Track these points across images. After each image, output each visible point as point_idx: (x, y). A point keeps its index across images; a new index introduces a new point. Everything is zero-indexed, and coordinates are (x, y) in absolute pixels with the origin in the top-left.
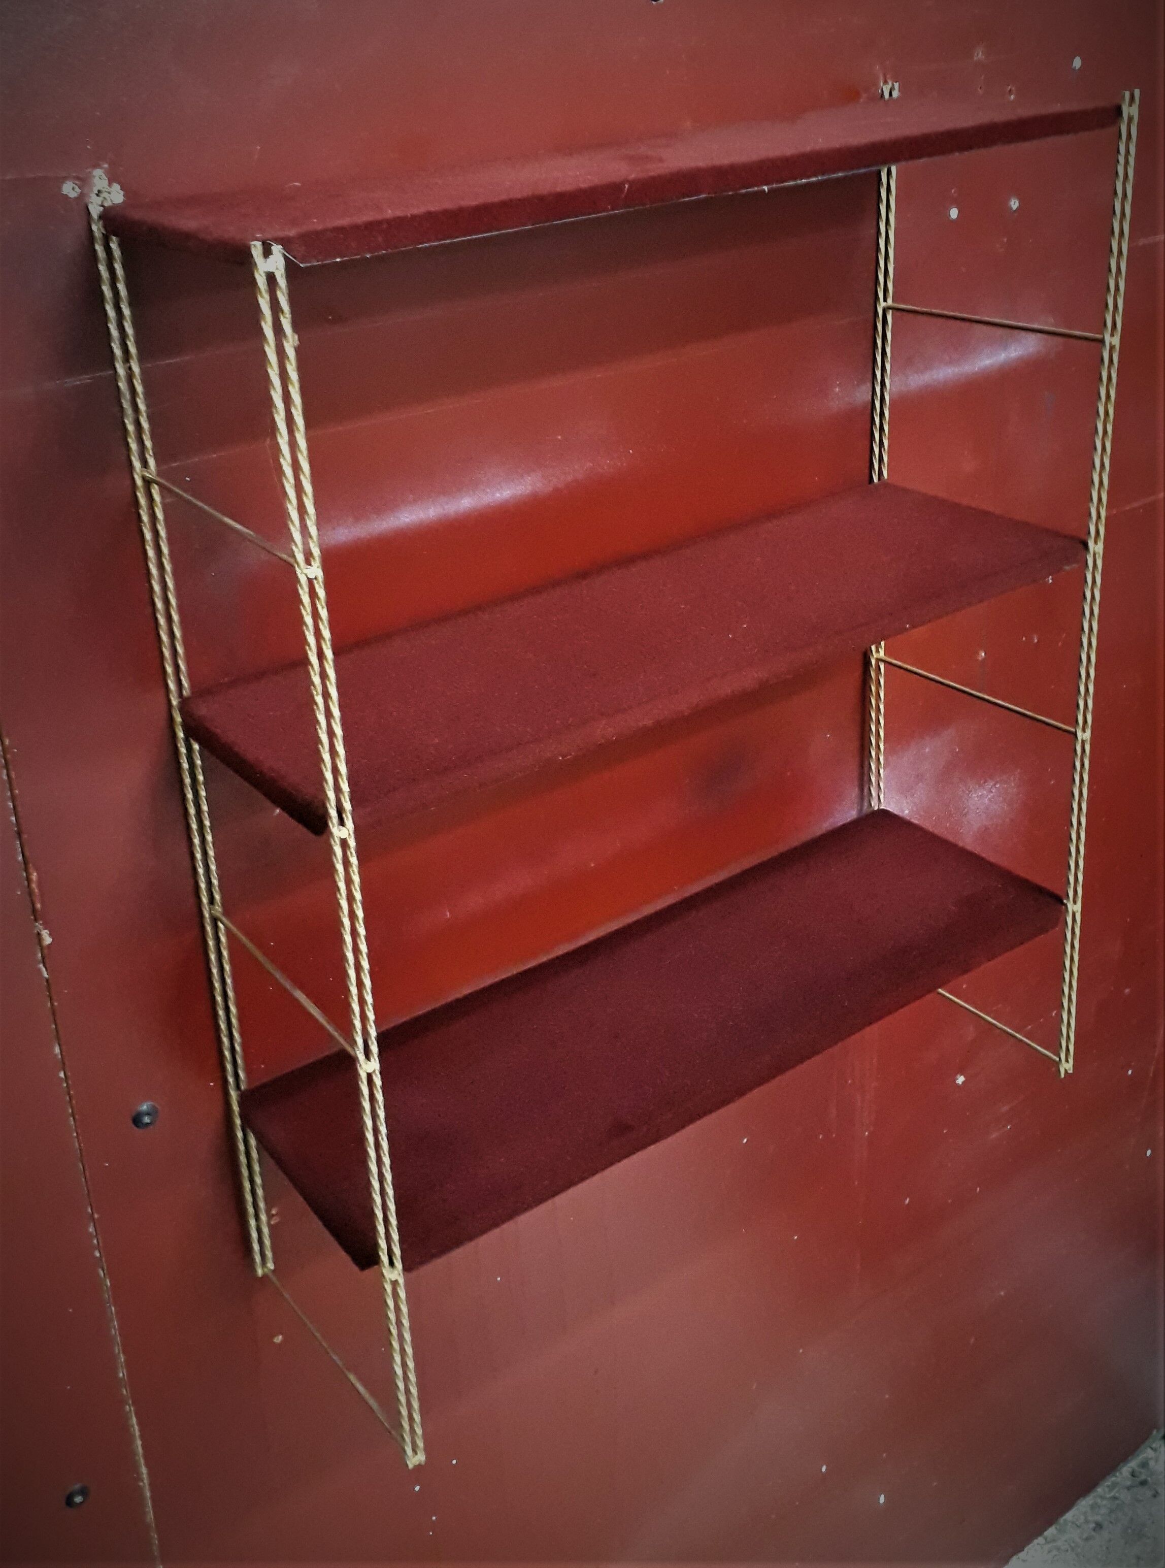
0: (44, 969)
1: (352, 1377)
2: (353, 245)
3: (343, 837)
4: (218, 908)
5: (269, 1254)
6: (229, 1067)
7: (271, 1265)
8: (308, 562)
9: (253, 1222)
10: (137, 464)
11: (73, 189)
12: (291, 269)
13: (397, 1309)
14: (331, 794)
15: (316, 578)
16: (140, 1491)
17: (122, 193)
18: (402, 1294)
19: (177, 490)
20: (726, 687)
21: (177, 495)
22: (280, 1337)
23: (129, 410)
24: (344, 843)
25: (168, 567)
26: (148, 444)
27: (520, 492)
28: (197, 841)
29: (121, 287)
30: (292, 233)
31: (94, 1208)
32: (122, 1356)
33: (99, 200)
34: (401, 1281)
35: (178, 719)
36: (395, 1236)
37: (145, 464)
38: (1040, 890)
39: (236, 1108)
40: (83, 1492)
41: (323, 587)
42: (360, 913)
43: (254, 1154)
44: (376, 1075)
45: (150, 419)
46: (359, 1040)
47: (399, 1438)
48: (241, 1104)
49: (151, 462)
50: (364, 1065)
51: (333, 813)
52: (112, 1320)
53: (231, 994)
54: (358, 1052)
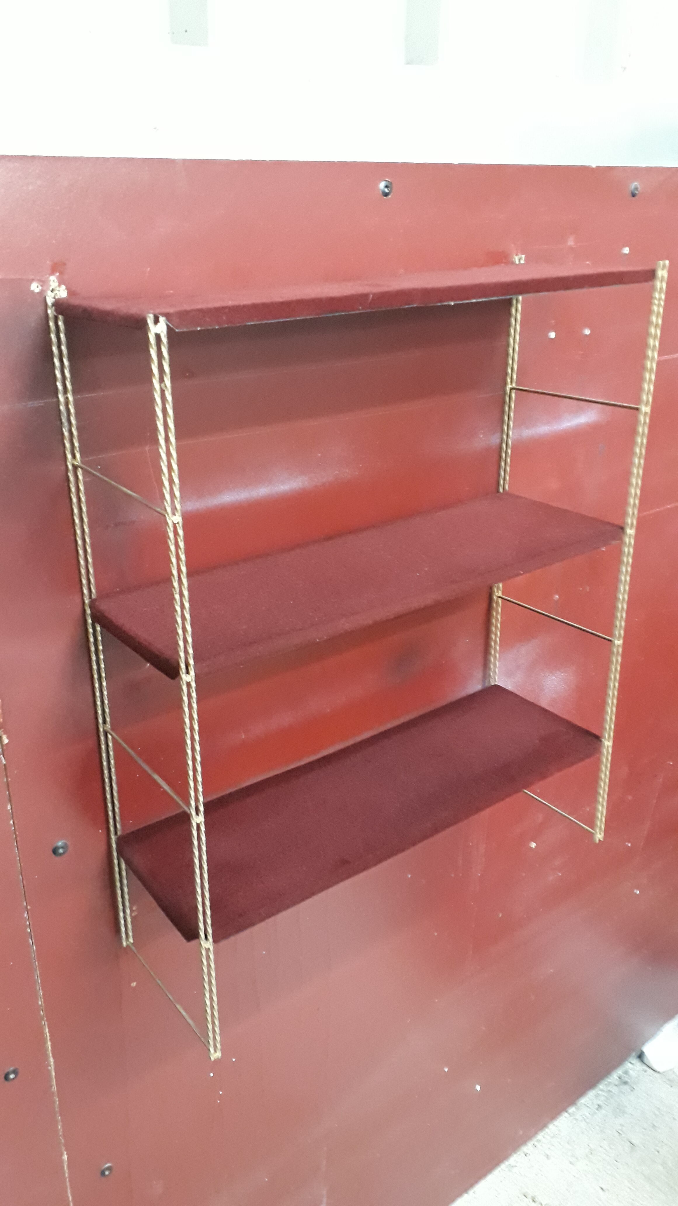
0: (3, 758)
1: (178, 1006)
2: (208, 320)
3: (188, 681)
4: (108, 726)
5: (130, 934)
6: (111, 821)
7: (131, 940)
8: (174, 514)
9: (121, 914)
10: (69, 456)
11: (37, 287)
12: (170, 332)
13: (209, 966)
14: (182, 654)
15: (178, 523)
16: (49, 1072)
17: (66, 291)
18: (212, 956)
19: (94, 472)
20: (416, 603)
21: (94, 475)
22: (135, 983)
23: (66, 424)
24: (189, 685)
25: (86, 520)
26: (76, 444)
27: (295, 486)
28: (97, 685)
29: (64, 348)
30: (171, 310)
31: (27, 903)
32: (41, 991)
33: (53, 295)
34: (211, 949)
35: (88, 611)
36: (209, 921)
37: (74, 456)
38: (588, 733)
39: (114, 846)
40: (15, 1072)
41: (182, 528)
42: (196, 727)
43: (124, 874)
44: (202, 824)
45: (78, 429)
46: (193, 803)
47: (206, 1043)
48: (117, 844)
49: (78, 455)
50: (195, 819)
51: (183, 666)
52: (36, 970)
53: (114, 778)
54: (192, 811)
